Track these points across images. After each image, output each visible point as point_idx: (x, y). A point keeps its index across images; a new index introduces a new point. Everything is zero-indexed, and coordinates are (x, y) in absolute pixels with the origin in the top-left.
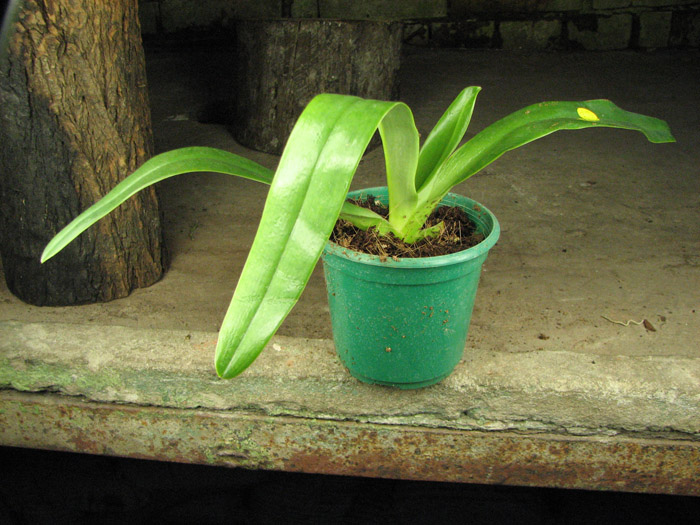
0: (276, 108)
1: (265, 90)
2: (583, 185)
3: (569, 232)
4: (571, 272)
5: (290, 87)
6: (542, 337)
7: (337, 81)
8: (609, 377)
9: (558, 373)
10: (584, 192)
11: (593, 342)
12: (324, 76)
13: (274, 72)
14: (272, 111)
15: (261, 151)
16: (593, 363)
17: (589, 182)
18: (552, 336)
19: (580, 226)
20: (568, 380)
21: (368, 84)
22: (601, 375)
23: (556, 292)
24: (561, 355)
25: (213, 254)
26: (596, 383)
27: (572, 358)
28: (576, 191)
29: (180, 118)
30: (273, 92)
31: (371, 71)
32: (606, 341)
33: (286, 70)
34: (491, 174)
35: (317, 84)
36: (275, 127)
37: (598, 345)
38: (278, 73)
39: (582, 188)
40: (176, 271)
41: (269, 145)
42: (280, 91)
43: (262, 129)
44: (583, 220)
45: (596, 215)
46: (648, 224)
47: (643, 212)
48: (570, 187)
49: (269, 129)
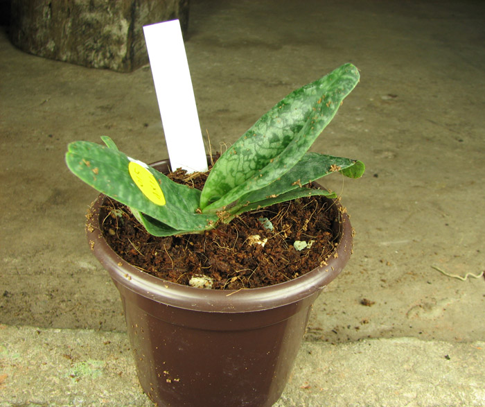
0: (50, 5)
2: (385, 98)
3: (378, 152)
4: (387, 205)
6: (364, 303)
8: (473, 383)
9: (402, 381)
10: (386, 105)
11: (428, 307)
14: (46, 9)
15: (37, 55)
16: (447, 357)
17: (390, 95)
18: (378, 300)
19: (388, 145)
20: (419, 392)
22: (462, 381)
23: (374, 232)
24: (402, 346)
26: (457, 396)
27: (416, 350)
28: (378, 104)
32: (444, 305)
34: (286, 84)
36: (51, 28)
37: (437, 312)
39: (384, 102)
41: (45, 49)
43: (37, 30)
44: (390, 137)
45: (403, 132)
46: (459, 143)
47: (450, 130)
48: (371, 99)
49: (44, 30)
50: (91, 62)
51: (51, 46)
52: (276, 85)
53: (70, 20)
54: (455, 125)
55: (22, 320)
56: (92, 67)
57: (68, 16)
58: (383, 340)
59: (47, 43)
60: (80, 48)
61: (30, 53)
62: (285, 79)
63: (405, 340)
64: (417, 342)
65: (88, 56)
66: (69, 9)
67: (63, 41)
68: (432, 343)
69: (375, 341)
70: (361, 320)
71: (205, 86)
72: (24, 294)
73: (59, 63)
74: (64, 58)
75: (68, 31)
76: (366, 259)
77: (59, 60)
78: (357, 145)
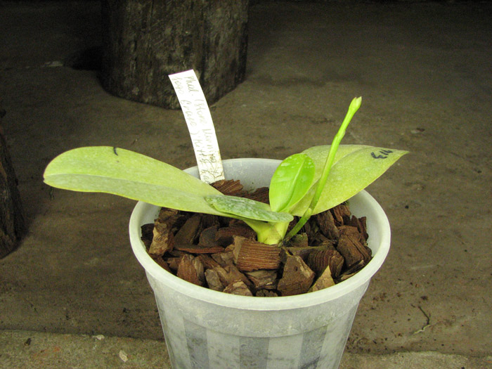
0: (136, 60)
1: (126, 43)
2: (414, 132)
3: (408, 185)
4: (416, 233)
5: (149, 40)
7: (191, 36)
10: (415, 139)
11: (449, 323)
12: (179, 31)
13: (134, 27)
14: (132, 62)
15: (124, 98)
17: (418, 129)
19: (417, 178)
21: (219, 38)
23: (406, 258)
25: (70, 215)
29: (56, 64)
30: (133, 45)
31: (222, 26)
32: (462, 321)
33: (144, 25)
34: (330, 121)
35: (173, 39)
36: (136, 77)
37: (456, 327)
38: (137, 28)
39: (413, 136)
40: (32, 237)
41: (131, 93)
42: (139, 45)
43: (125, 78)
44: (419, 170)
45: (429, 165)
46: (478, 174)
47: (471, 162)
48: (402, 134)
49: (131, 79)
50: (169, 105)
51: (136, 91)
52: (321, 122)
53: (152, 70)
54: (475, 156)
55: (139, 331)
56: (170, 108)
57: (150, 68)
58: (413, 353)
59: (132, 89)
60: (160, 93)
61: (119, 97)
62: (329, 116)
63: (430, 354)
64: (439, 356)
65: (166, 100)
66: (151, 62)
67: (146, 87)
68: (451, 356)
69: (407, 354)
70: (396, 333)
71: (263, 125)
72: (139, 310)
73: (142, 105)
74: (147, 100)
75: (150, 80)
76: (399, 282)
77: (142, 102)
78: (391, 178)
